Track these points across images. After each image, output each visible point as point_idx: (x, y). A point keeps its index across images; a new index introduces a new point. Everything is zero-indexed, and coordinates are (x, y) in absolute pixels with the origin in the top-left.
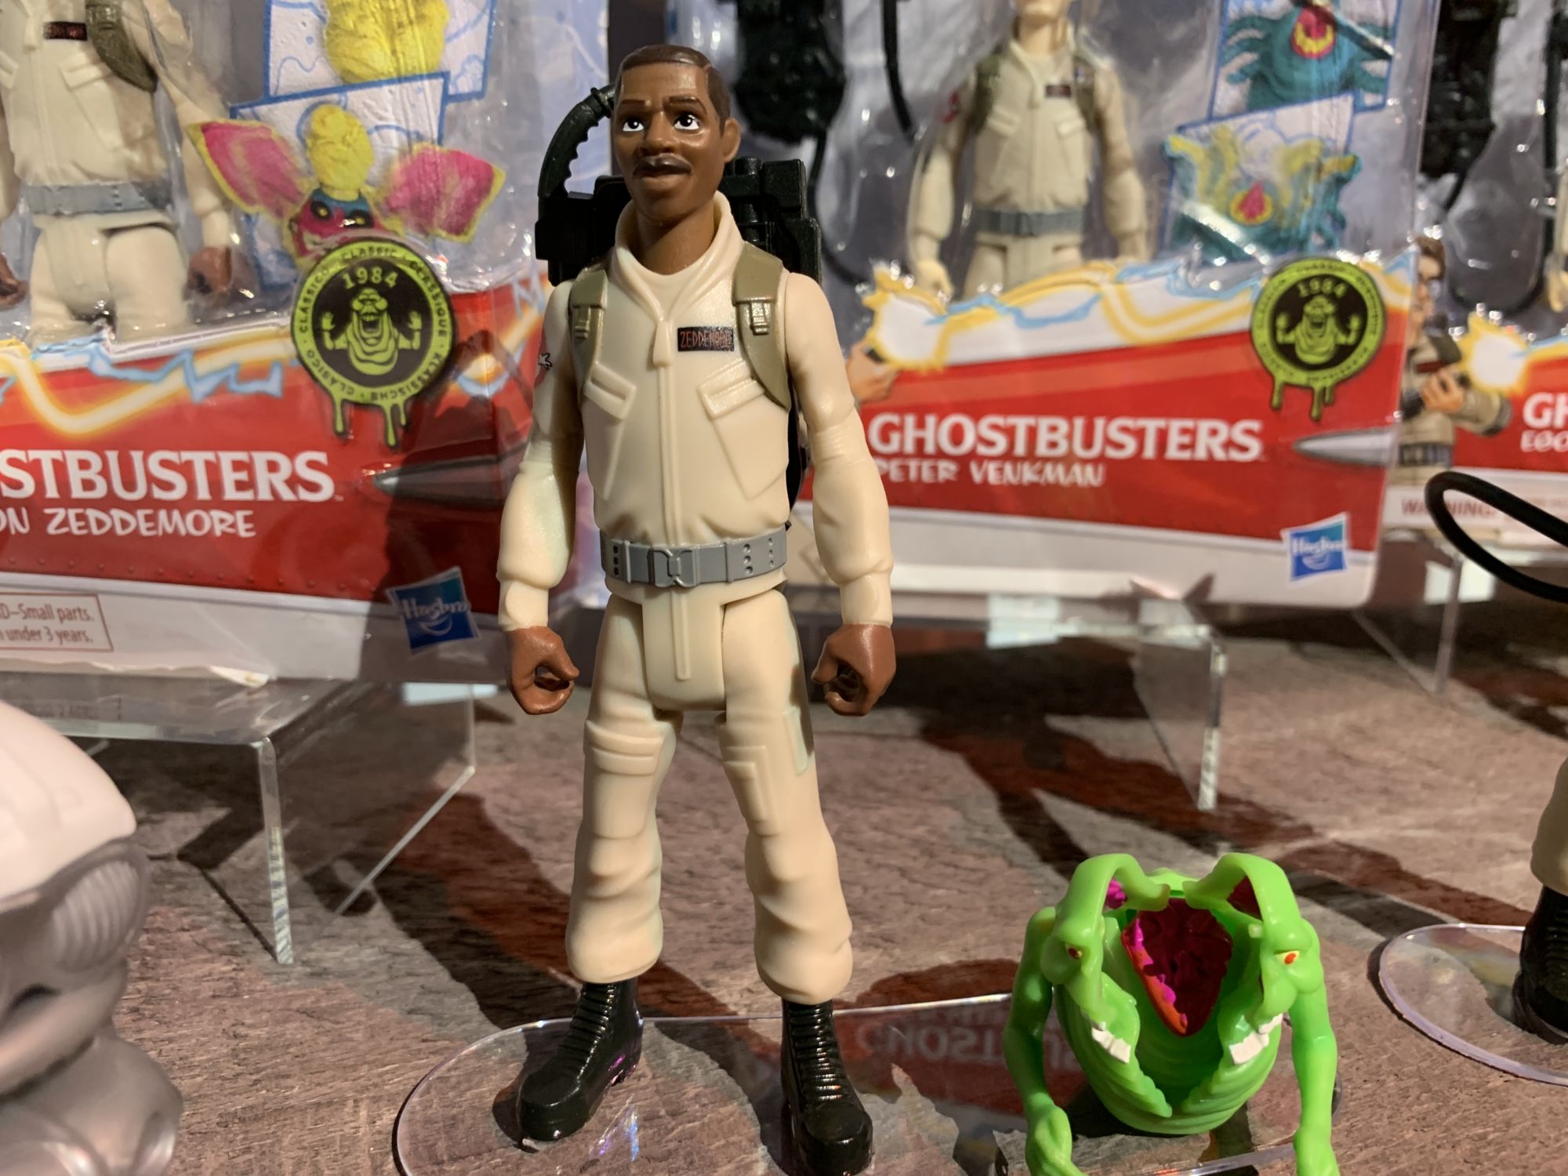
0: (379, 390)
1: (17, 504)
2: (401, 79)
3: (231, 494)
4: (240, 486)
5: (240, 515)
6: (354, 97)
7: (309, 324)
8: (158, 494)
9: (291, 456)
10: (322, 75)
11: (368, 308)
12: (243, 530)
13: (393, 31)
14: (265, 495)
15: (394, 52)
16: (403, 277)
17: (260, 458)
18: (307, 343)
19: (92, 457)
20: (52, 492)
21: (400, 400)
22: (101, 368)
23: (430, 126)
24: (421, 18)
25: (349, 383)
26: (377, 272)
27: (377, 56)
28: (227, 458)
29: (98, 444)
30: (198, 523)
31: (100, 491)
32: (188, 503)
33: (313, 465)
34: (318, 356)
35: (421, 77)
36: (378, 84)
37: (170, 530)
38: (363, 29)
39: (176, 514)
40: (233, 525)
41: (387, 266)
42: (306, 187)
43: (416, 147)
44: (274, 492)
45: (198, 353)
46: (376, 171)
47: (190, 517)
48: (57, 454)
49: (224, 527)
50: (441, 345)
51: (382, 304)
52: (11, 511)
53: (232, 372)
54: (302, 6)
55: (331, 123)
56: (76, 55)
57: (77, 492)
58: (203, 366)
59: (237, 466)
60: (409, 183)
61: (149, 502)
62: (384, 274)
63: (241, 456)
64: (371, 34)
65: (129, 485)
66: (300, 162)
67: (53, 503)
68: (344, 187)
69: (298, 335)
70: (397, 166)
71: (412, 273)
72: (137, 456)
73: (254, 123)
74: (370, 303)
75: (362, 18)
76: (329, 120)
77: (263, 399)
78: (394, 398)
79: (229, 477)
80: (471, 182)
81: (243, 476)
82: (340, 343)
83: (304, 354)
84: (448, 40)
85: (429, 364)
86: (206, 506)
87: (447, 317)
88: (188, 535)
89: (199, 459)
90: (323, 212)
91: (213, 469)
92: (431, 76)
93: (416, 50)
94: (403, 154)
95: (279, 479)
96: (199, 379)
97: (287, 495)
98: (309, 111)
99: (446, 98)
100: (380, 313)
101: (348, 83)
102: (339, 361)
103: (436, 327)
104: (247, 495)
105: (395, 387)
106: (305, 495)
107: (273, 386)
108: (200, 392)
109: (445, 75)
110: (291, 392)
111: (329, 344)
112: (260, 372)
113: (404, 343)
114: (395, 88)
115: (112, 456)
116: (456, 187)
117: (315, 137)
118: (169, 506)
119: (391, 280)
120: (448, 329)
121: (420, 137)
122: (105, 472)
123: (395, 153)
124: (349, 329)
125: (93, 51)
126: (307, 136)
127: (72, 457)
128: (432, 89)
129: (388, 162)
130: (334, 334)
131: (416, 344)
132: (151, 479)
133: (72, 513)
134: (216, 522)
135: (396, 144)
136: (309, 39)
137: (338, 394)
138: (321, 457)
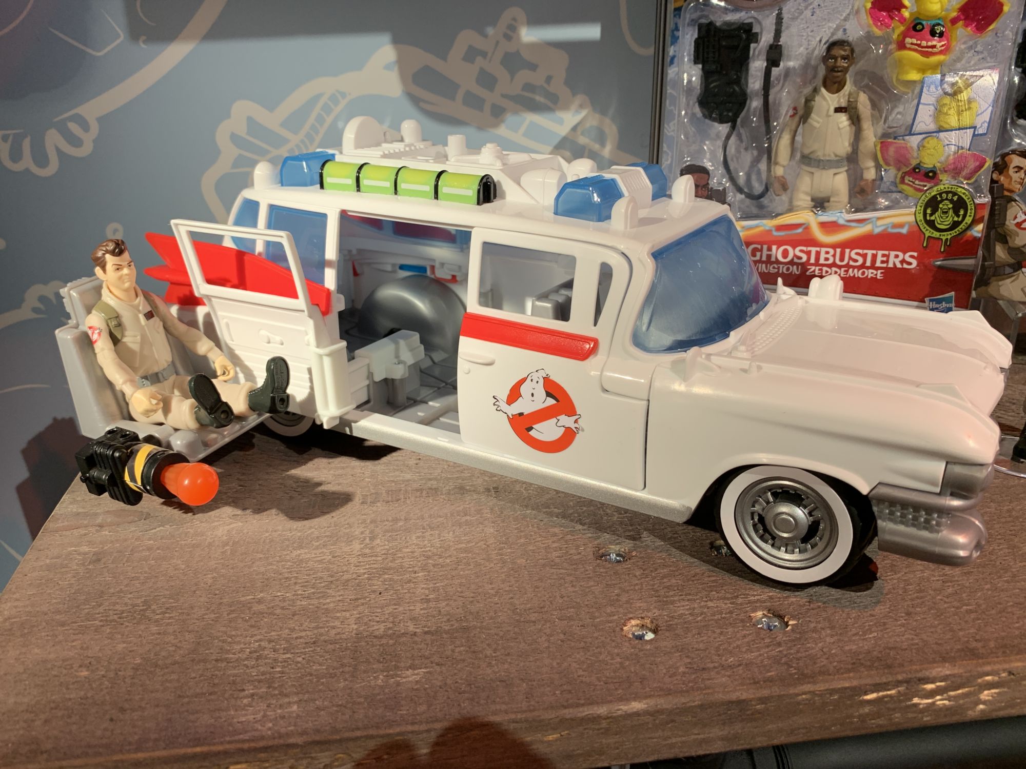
0: (942, 233)
1: (798, 264)
2: (960, 129)
3: (878, 264)
4: (882, 262)
5: (879, 271)
6: (942, 135)
7: (922, 211)
8: (851, 263)
9: (904, 253)
10: (932, 127)
11: (945, 207)
12: (879, 276)
13: (959, 113)
14: (891, 265)
15: (959, 120)
16: (960, 197)
17: (893, 254)
18: (920, 217)
19: (831, 251)
20: (812, 261)
21: (949, 237)
22: (841, 222)
23: (967, 144)
24: (970, 108)
25: (932, 231)
26: (950, 196)
27: (953, 121)
28: (880, 253)
29: (834, 246)
30: (863, 273)
31: (830, 261)
32: (863, 266)
33: (912, 257)
34: (923, 221)
35: (967, 128)
36: (952, 130)
37: (852, 275)
38: (949, 112)
39: (856, 270)
40: (876, 275)
41: (955, 194)
42: (914, 163)
43: (960, 151)
44: (894, 264)
45: (879, 219)
46: (943, 159)
47: (861, 271)
48: (818, 249)
49: (872, 275)
50: (968, 220)
51: (951, 206)
52: (795, 267)
53: (890, 225)
54: (929, 105)
55: (932, 143)
56: (843, 119)
57: (822, 261)
58: (880, 223)
59: (883, 256)
60: (954, 163)
61: (848, 266)
62: (953, 196)
63: (886, 252)
64: (952, 114)
65: (842, 259)
66: (915, 154)
67: (812, 265)
68: (929, 162)
69: (917, 215)
70: (951, 157)
71: (964, 196)
72: (847, 251)
73: (903, 142)
74: (946, 205)
75: (950, 109)
76: (931, 142)
77: (900, 234)
78: (947, 236)
79: (879, 258)
80: (978, 164)
81: (885, 259)
82: (933, 218)
83: (918, 220)
84: (977, 115)
85: (963, 226)
86: (868, 268)
87: (973, 211)
88: (858, 277)
89: (870, 253)
90: (917, 170)
91: (874, 257)
92: (969, 128)
93: (967, 119)
94: (955, 153)
95: (897, 261)
96: (877, 227)
97: (899, 266)
98: (924, 139)
99: (974, 135)
100: (949, 209)
101: (941, 130)
102: (931, 224)
103: (969, 214)
104: (885, 265)
105: (949, 233)
106: (905, 266)
107: (904, 231)
108: (877, 231)
109: (975, 128)
110: (910, 233)
111: (928, 218)
112: (901, 226)
113: (956, 219)
114: (957, 132)
115: (838, 250)
116: (972, 165)
117: (924, 147)
118: (854, 267)
119: (955, 198)
120: (973, 215)
121: (962, 148)
122: (834, 256)
123: (952, 153)
124: (936, 214)
125: (848, 116)
126: (921, 146)
127: (823, 250)
128: (970, 132)
129: (949, 155)
130: (931, 215)
131: (960, 219)
132: (850, 258)
133: (817, 268)
134: (870, 273)
135: (953, 150)
136: (930, 116)
137: (927, 234)
138: (915, 254)
